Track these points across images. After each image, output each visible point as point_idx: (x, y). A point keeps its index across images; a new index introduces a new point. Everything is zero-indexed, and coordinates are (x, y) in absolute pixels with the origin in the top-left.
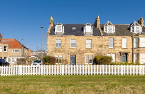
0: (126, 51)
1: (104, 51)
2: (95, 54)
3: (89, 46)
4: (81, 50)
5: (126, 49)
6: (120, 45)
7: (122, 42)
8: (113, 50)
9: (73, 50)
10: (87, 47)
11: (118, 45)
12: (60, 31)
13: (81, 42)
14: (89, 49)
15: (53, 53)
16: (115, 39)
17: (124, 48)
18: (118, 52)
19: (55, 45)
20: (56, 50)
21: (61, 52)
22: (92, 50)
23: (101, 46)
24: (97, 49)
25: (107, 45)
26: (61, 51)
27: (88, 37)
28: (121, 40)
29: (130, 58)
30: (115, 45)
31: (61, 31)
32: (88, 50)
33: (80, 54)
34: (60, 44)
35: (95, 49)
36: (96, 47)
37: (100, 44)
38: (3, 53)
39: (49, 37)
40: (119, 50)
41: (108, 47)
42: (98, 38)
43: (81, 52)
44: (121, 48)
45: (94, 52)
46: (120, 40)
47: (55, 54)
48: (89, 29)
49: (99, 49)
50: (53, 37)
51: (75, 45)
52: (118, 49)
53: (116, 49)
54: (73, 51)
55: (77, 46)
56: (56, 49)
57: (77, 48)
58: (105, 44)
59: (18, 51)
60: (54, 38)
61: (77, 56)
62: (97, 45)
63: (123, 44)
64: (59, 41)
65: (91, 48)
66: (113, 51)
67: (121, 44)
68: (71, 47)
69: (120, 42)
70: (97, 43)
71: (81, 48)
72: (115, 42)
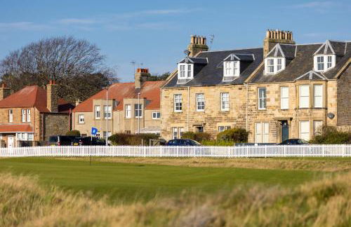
1: (247, 118)
2: (235, 123)
4: (212, 116)
5: (286, 112)
6: (277, 104)
7: (279, 96)
9: (200, 117)
10: (222, 110)
11: (271, 103)
12: (184, 76)
13: (212, 99)
14: (226, 113)
15: (169, 122)
16: (268, 89)
18: (273, 118)
19: (173, 107)
20: (173, 118)
21: (181, 122)
22: (229, 116)
23: (244, 107)
24: (237, 113)
25: (255, 103)
26: (182, 119)
27: (223, 88)
30: (268, 104)
31: (186, 77)
32: (223, 117)
33: (210, 124)
34: (181, 104)
35: (234, 114)
36: (236, 109)
37: (242, 103)
38: (132, 121)
39: (163, 90)
41: (256, 108)
42: (239, 89)
43: (212, 121)
44: (277, 110)
45: (232, 120)
46: (276, 92)
47: (172, 125)
48: (231, 69)
49: (241, 112)
50: (170, 90)
52: (274, 112)
53: (269, 111)
54: (200, 119)
55: (206, 107)
56: (174, 115)
57: (206, 112)
58: (251, 102)
60: (171, 93)
61: (205, 128)
62: (238, 105)
63: (282, 100)
64: (178, 97)
65: (228, 112)
66: (263, 117)
68: (198, 110)
69: (277, 95)
70: (238, 100)
71: (212, 112)
72: (268, 96)
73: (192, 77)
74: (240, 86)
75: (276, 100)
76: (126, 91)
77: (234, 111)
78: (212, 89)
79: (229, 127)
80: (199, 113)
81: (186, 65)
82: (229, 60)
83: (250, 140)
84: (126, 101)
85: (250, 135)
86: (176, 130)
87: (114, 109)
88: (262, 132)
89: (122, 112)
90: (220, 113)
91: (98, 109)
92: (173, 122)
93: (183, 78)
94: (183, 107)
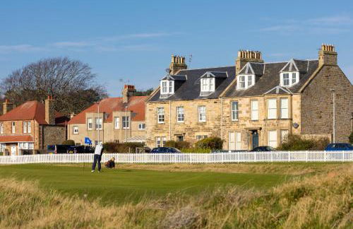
2: (211, 133)
4: (191, 127)
6: (248, 116)
7: (250, 108)
8: (237, 125)
9: (180, 127)
10: (199, 121)
11: (243, 114)
13: (191, 111)
14: (203, 124)
15: (153, 133)
16: (240, 102)
18: (244, 128)
19: (157, 119)
20: (157, 128)
21: (163, 132)
22: (206, 126)
23: (219, 119)
24: (213, 124)
25: (228, 115)
26: (164, 129)
27: (201, 102)
30: (240, 115)
31: (168, 92)
32: (201, 127)
33: (189, 134)
35: (211, 125)
36: (212, 120)
37: (217, 114)
38: (121, 131)
39: (148, 104)
42: (215, 103)
43: (191, 131)
44: (248, 121)
45: (208, 130)
46: (247, 105)
47: (156, 135)
48: (207, 85)
49: (217, 122)
50: (154, 104)
52: (245, 123)
53: (241, 122)
54: (180, 130)
55: (185, 119)
56: (157, 125)
57: (186, 123)
60: (155, 106)
61: (184, 137)
62: (214, 117)
63: (252, 112)
64: (161, 110)
65: (205, 123)
66: (236, 127)
68: (178, 122)
70: (214, 113)
71: (191, 123)
72: (240, 109)
73: (173, 92)
74: (215, 100)
75: (247, 112)
76: (115, 105)
77: (210, 122)
78: (191, 103)
79: (206, 137)
80: (179, 124)
81: (168, 82)
82: (205, 77)
83: (225, 147)
84: (114, 114)
85: (224, 144)
86: (159, 139)
87: (104, 121)
88: (235, 140)
90: (198, 124)
91: (90, 121)
92: (157, 132)
93: (165, 93)
94: (165, 119)
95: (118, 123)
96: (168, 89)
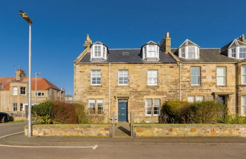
0: (225, 91)
1: (181, 92)
2: (165, 96)
3: (152, 83)
4: (138, 90)
5: (224, 88)
6: (213, 81)
7: (216, 74)
8: (200, 90)
9: (123, 90)
10: (148, 85)
11: (209, 79)
12: (100, 55)
13: (138, 75)
14: (153, 88)
15: (85, 95)
16: (203, 68)
17: (220, 86)
18: (209, 93)
19: (89, 81)
20: (90, 91)
21: (100, 94)
22: (158, 90)
23: (176, 82)
24: (168, 88)
25: (187, 80)
26: (101, 91)
27: (151, 66)
28: (215, 71)
29: (233, 104)
30: (204, 80)
32: (151, 90)
33: (136, 97)
34: (99, 79)
35: (166, 89)
36: (167, 84)
37: (174, 79)
40: (210, 90)
41: (190, 84)
42: (170, 67)
43: (139, 94)
44: (214, 86)
45: (162, 93)
46: (213, 71)
47: (89, 97)
49: (173, 87)
50: (86, 66)
51: (127, 80)
52: (210, 88)
53: (206, 87)
54: (124, 92)
55: (131, 82)
56: (90, 88)
57: (131, 86)
58: (184, 78)
59: (43, 94)
60: (88, 69)
61: (129, 100)
62: (169, 81)
63: (218, 78)
64: (96, 73)
65: (158, 87)
66: (198, 92)
67: (214, 78)
68: (119, 85)
69: (214, 74)
70: (169, 77)
71: (138, 86)
72: (204, 74)
74: (170, 65)
77: (164, 86)
79: (159, 100)
80: (122, 87)
86: (93, 101)
89: (8, 92)
90: (147, 87)
92: (91, 94)
93: (98, 57)
94: (102, 81)
95: (16, 91)
96: (102, 53)
